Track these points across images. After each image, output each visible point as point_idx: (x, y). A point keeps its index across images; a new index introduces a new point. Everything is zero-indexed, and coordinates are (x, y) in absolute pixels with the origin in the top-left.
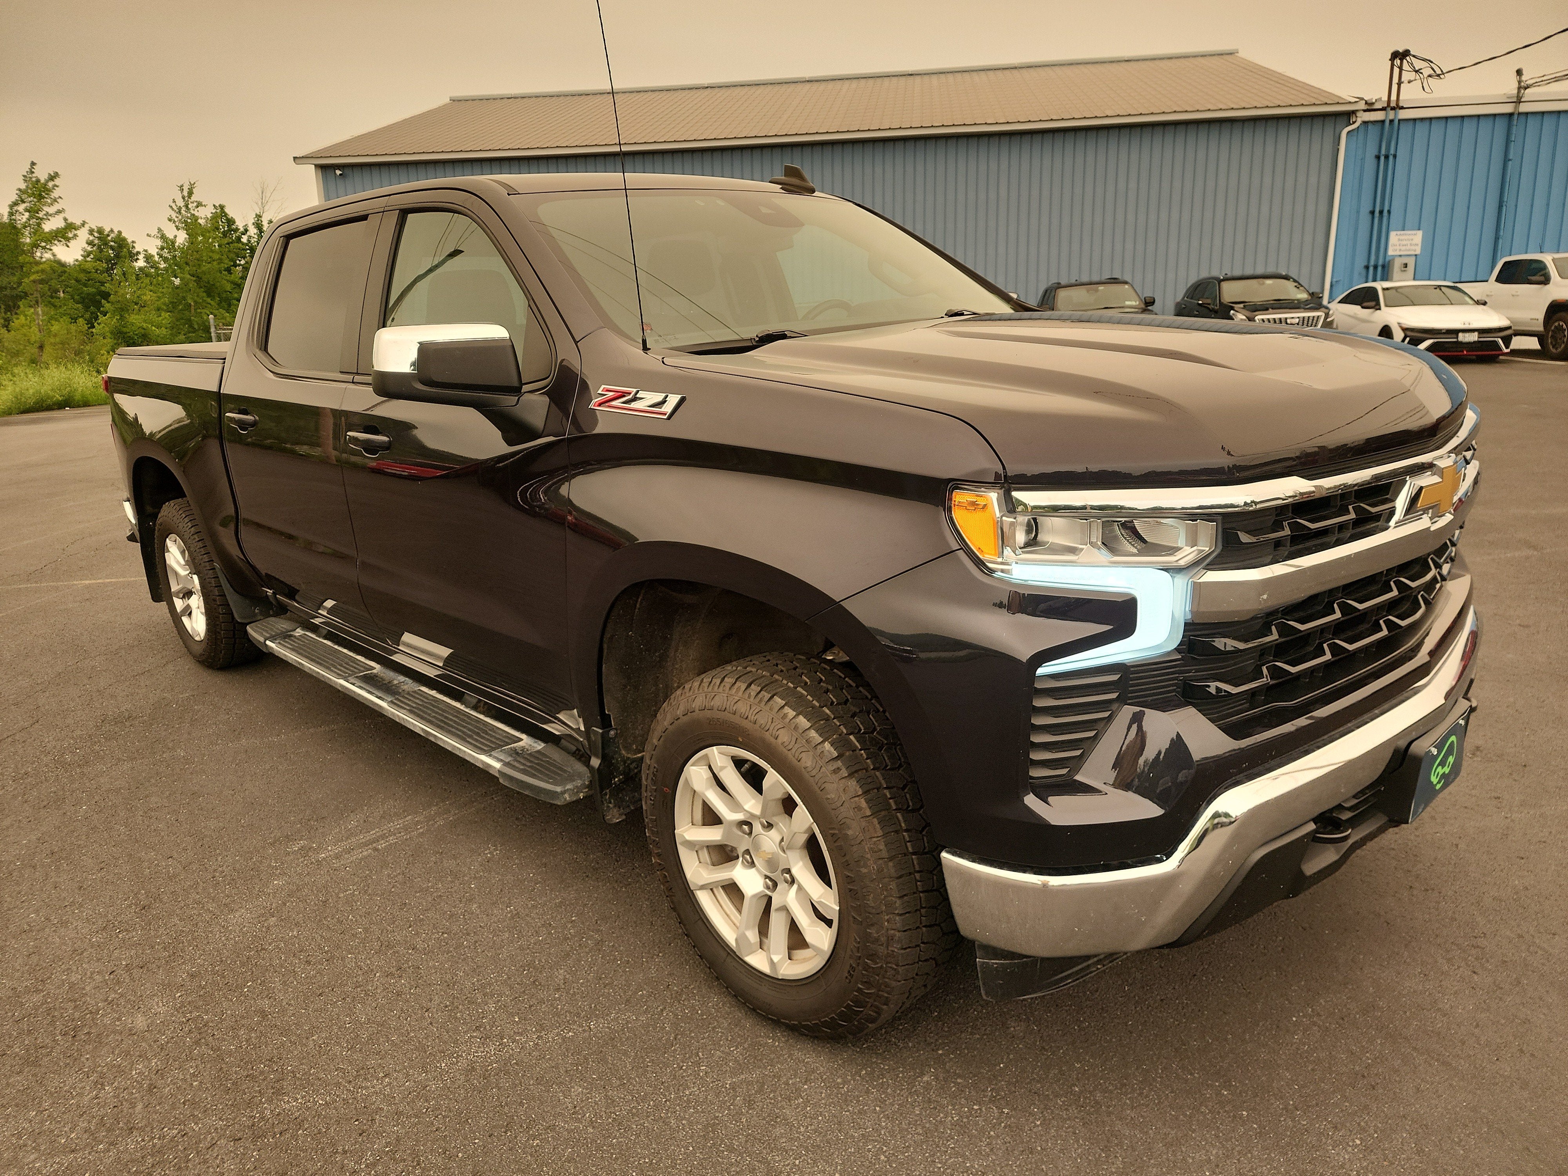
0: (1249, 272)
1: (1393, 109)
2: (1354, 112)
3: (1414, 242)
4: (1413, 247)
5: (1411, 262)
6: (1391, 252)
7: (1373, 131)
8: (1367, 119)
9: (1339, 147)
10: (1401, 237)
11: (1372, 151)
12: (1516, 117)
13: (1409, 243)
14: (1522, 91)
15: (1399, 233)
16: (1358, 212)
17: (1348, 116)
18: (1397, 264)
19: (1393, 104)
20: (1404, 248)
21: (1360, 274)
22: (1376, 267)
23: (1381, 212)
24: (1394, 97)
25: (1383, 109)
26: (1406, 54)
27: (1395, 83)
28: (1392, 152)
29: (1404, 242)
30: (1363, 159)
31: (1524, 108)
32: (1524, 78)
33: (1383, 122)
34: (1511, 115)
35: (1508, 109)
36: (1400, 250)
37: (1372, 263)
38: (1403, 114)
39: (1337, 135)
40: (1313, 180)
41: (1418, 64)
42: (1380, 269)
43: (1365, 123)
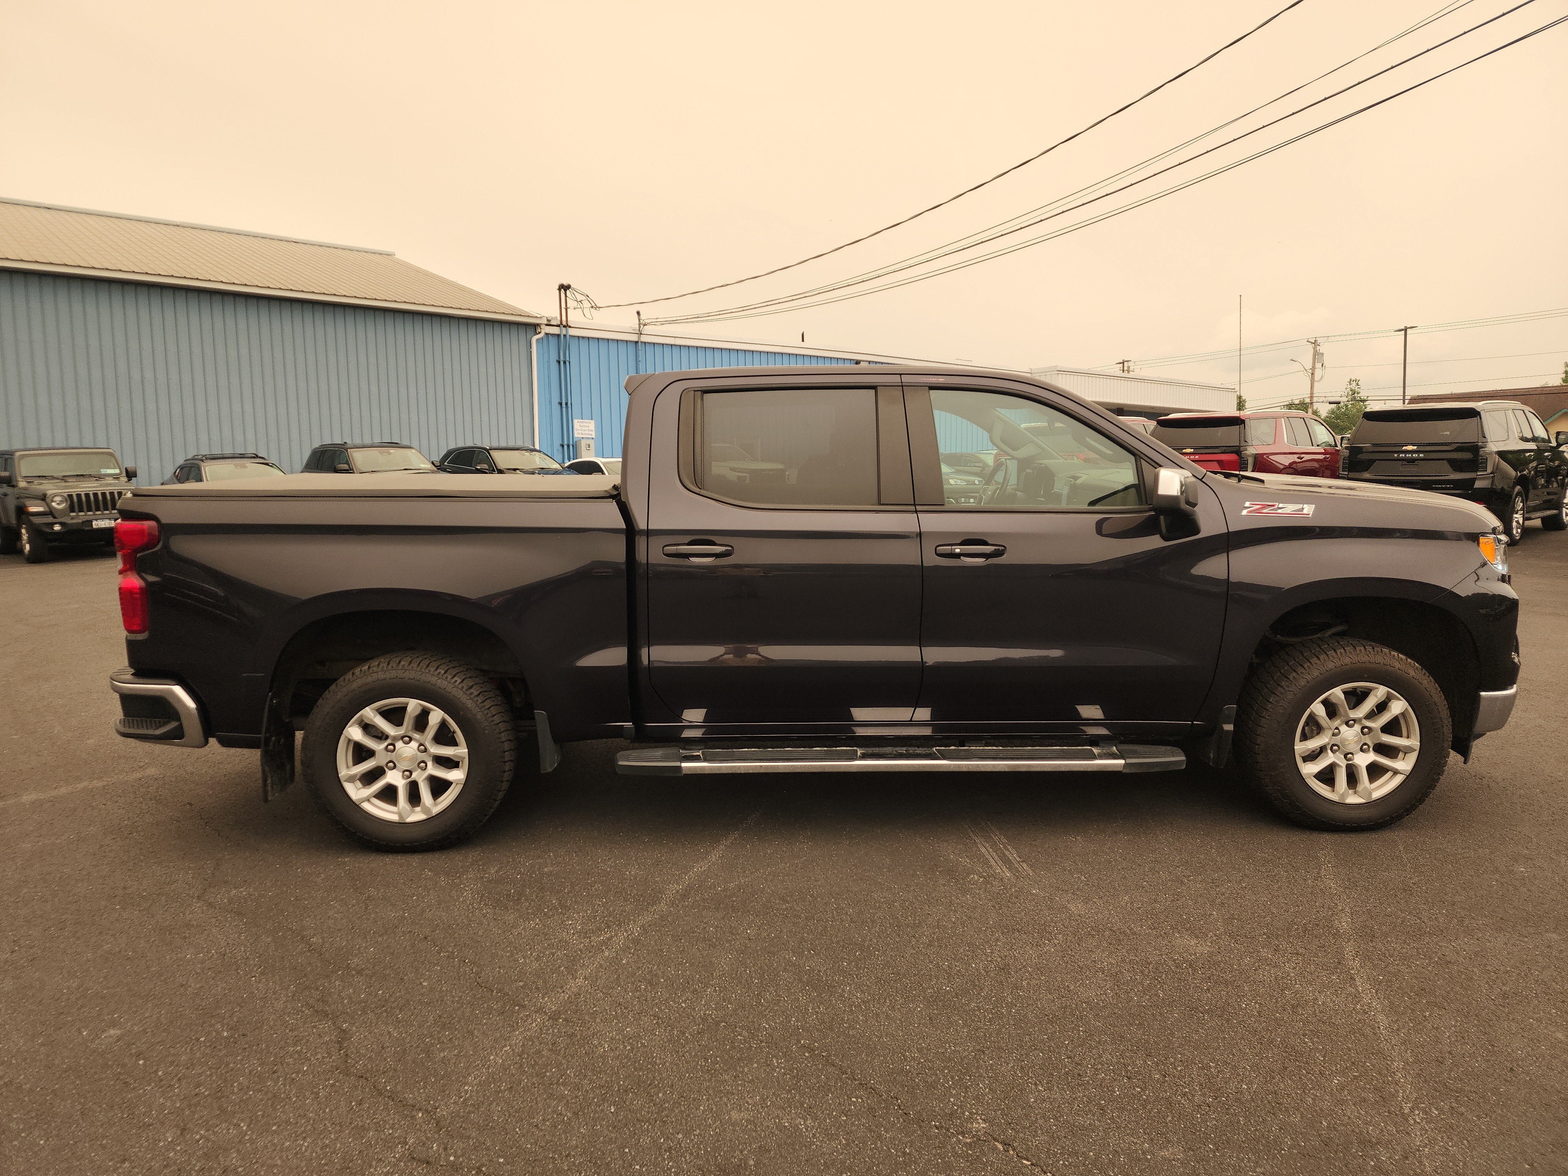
0: (511, 444)
1: (564, 326)
2: (538, 325)
3: (590, 429)
4: (590, 433)
5: (592, 443)
6: (576, 435)
7: (553, 341)
8: (548, 332)
9: (532, 350)
10: (581, 424)
11: (554, 357)
12: (640, 343)
13: (587, 428)
14: (642, 327)
15: (579, 420)
16: (550, 402)
17: (534, 327)
18: (583, 443)
19: (564, 323)
20: (584, 432)
21: (558, 450)
22: (568, 446)
23: (567, 404)
24: (564, 318)
25: (558, 326)
26: (569, 287)
27: (564, 308)
28: (568, 359)
29: (583, 428)
30: (548, 362)
31: (644, 339)
32: (642, 317)
33: (559, 336)
34: (637, 342)
35: (634, 338)
36: (582, 434)
37: (566, 443)
38: (572, 332)
39: (529, 340)
40: (516, 373)
41: (580, 297)
42: (571, 447)
43: (547, 334)
